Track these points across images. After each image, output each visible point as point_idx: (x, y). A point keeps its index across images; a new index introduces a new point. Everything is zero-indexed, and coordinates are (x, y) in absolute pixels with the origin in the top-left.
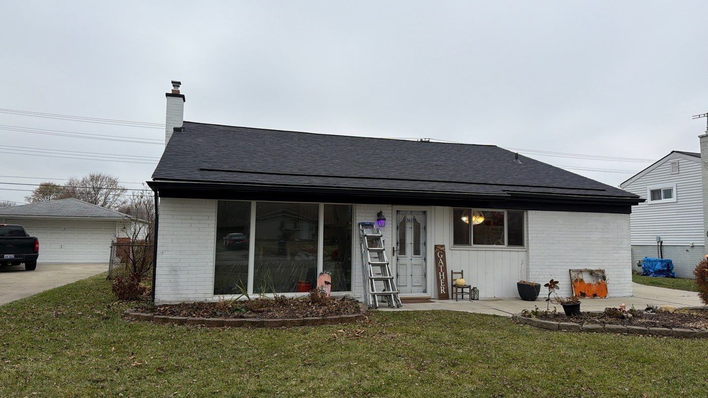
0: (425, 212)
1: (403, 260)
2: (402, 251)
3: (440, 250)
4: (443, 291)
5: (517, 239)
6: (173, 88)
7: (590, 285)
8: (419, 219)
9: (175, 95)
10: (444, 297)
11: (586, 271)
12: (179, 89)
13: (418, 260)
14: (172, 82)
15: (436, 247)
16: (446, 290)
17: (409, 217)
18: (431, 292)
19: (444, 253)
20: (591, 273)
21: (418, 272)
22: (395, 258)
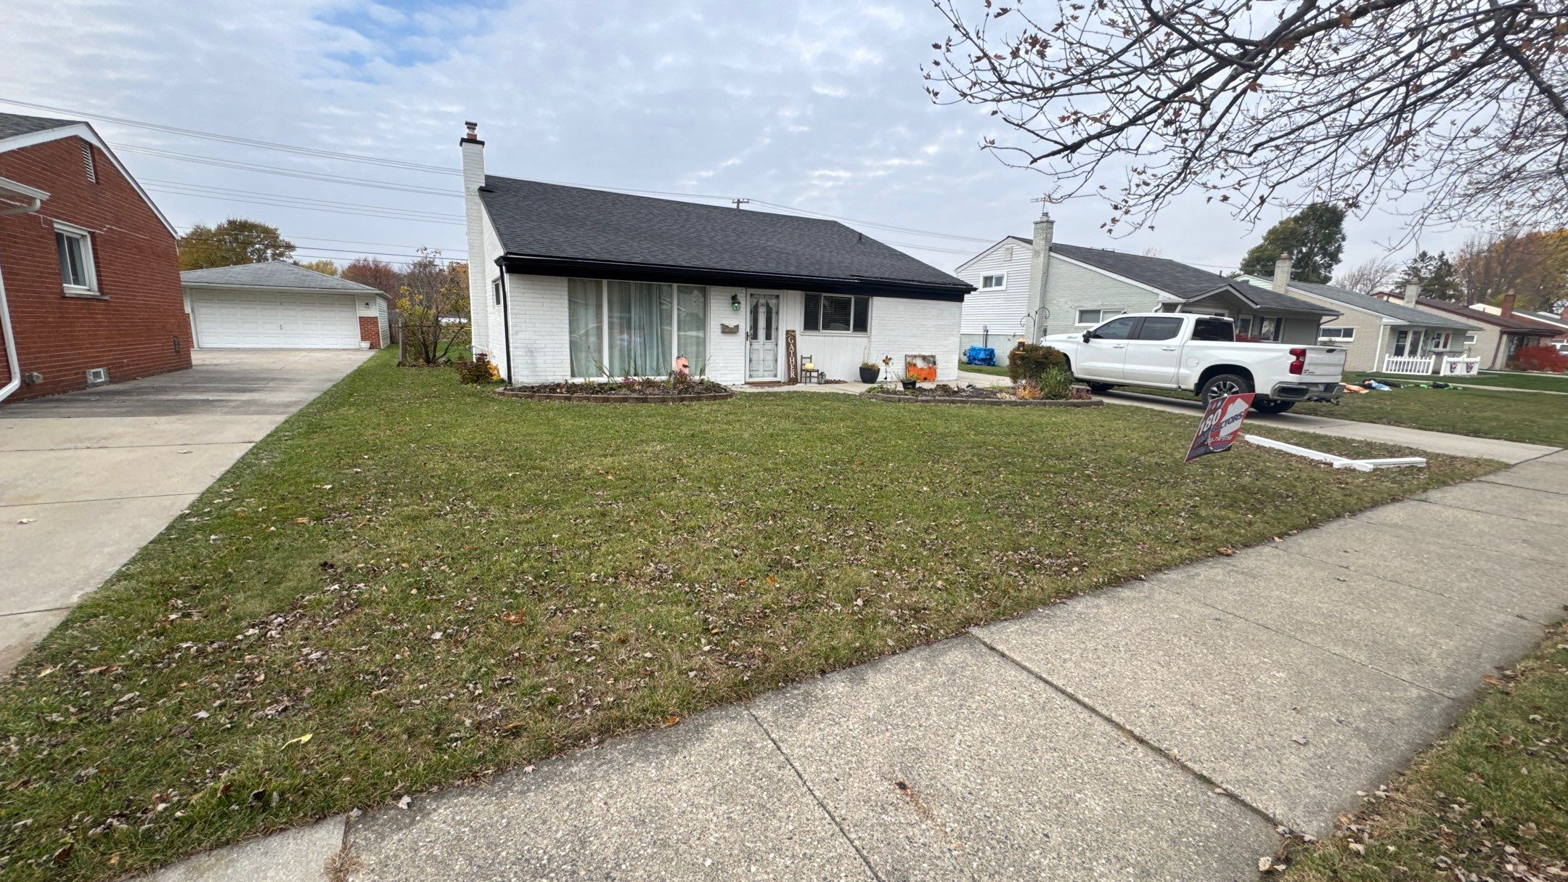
0: (778, 297)
1: (756, 345)
2: (755, 336)
3: (791, 336)
4: (792, 375)
5: (861, 325)
6: (467, 131)
7: (922, 369)
8: (773, 302)
9: (472, 140)
10: (793, 381)
11: (919, 356)
12: (476, 132)
13: (770, 345)
14: (467, 123)
15: (787, 332)
16: (796, 374)
17: (762, 301)
18: (781, 376)
19: (794, 338)
20: (924, 358)
21: (770, 357)
22: (748, 343)
